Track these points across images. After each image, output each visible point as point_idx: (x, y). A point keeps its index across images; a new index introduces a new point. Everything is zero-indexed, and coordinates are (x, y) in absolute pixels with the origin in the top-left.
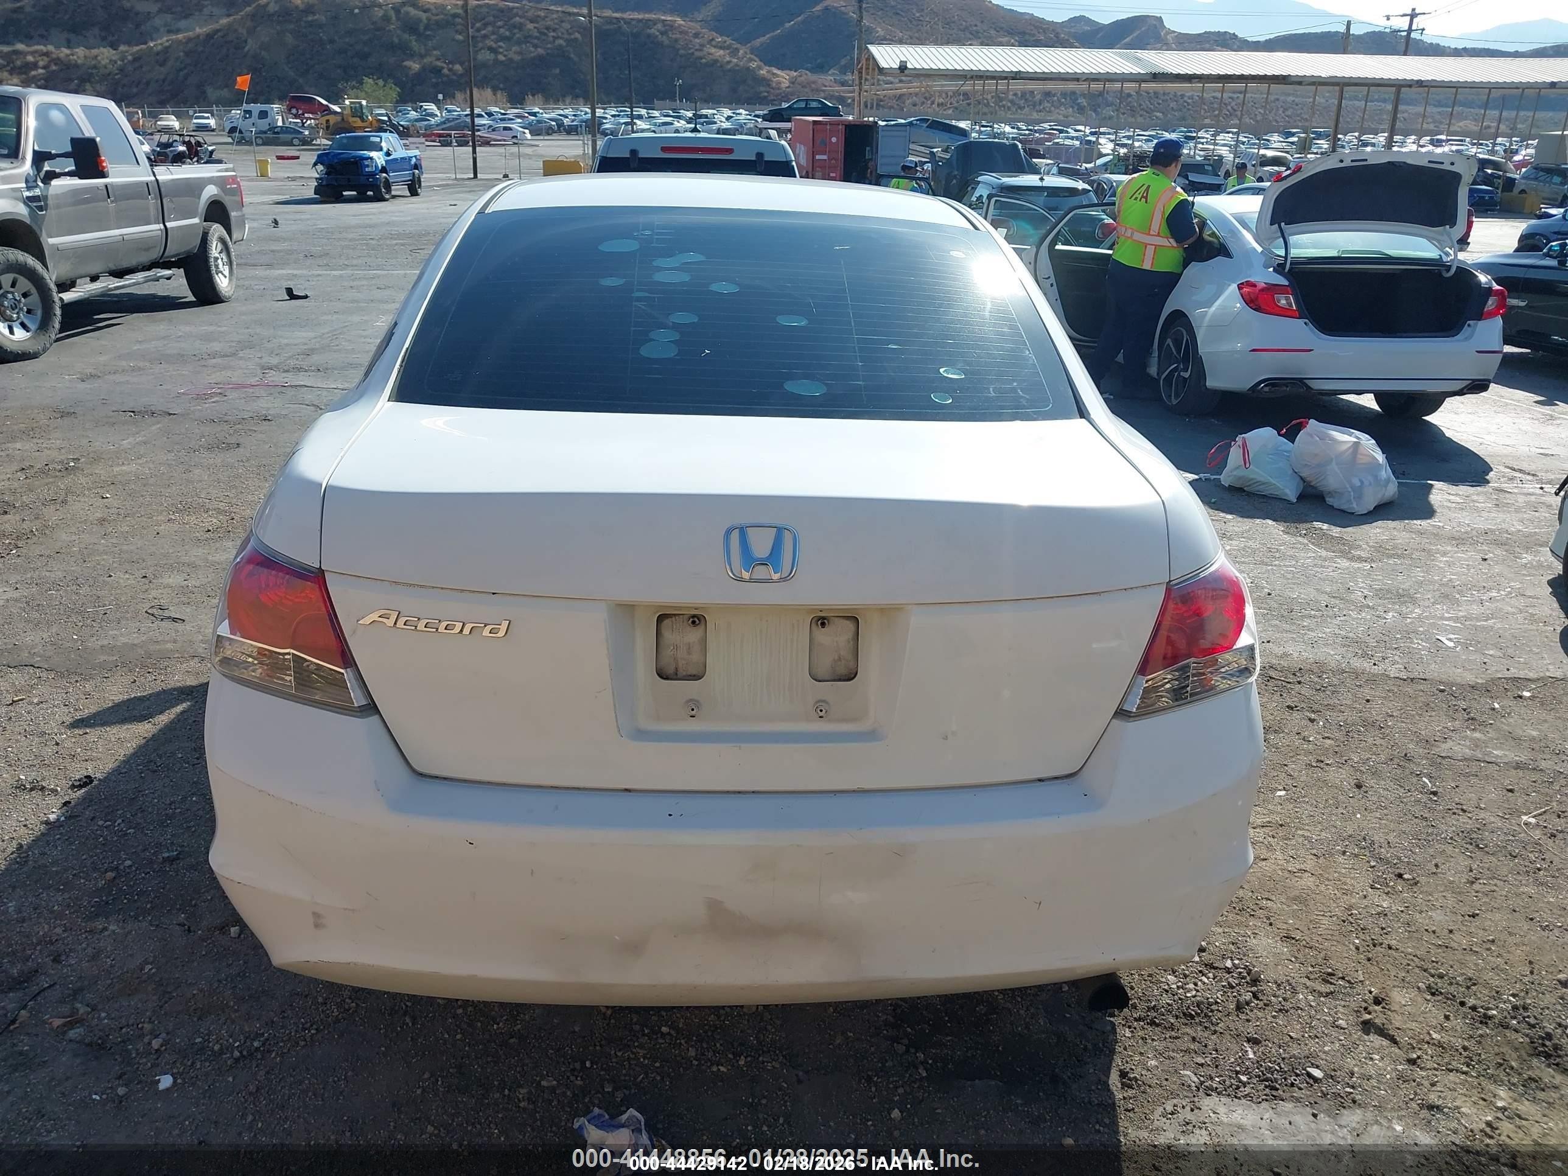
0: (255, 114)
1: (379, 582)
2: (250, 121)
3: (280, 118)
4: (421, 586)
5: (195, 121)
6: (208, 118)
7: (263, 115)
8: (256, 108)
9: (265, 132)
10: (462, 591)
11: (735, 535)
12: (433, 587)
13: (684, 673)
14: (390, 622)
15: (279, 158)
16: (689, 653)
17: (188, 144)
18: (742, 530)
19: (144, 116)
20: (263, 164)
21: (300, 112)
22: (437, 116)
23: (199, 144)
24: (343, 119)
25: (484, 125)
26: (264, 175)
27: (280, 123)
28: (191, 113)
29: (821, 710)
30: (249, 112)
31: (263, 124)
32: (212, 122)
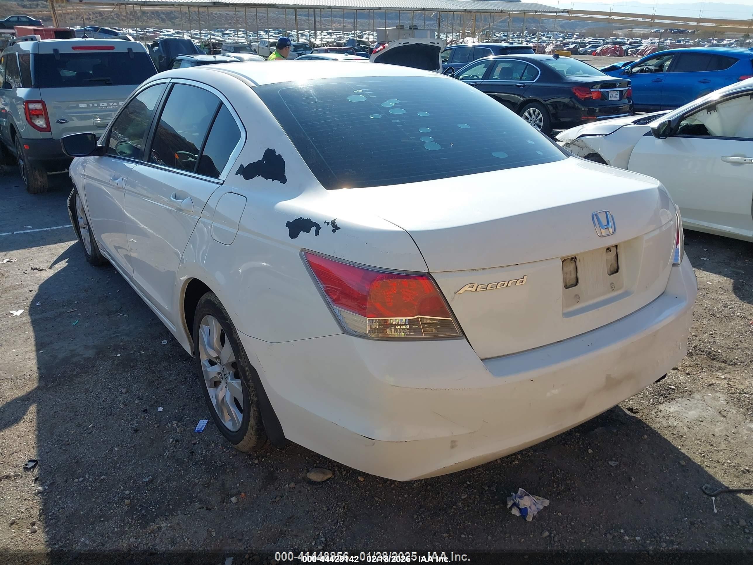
1: (463, 272)
4: (484, 269)
10: (503, 267)
11: (595, 217)
12: (490, 268)
13: (569, 284)
14: (474, 290)
16: (571, 275)
18: (596, 215)
29: (613, 287)
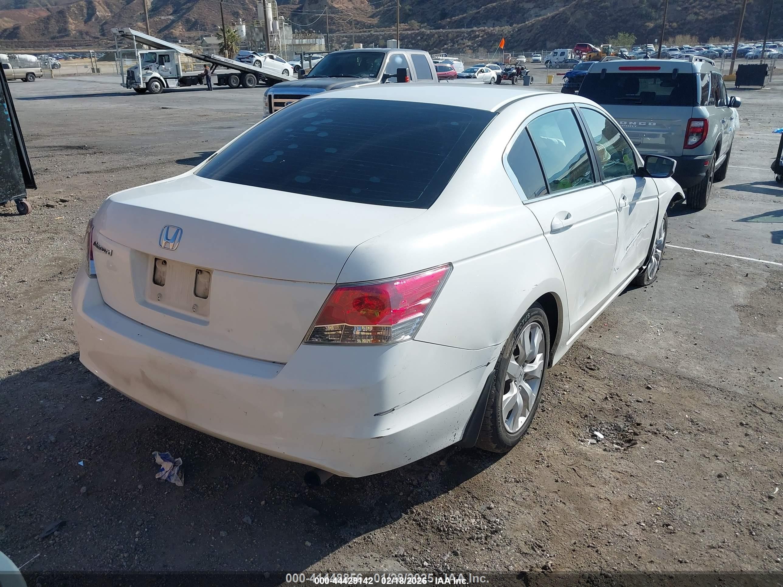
0: (559, 54)
2: (556, 57)
3: (570, 55)
5: (533, 58)
6: (539, 56)
7: (563, 54)
8: (559, 51)
9: (561, 62)
15: (558, 74)
17: (517, 69)
19: (512, 56)
20: (550, 78)
21: (580, 52)
22: (653, 50)
23: (522, 69)
24: (598, 55)
25: (677, 55)
26: (549, 83)
27: (569, 58)
28: (532, 54)
30: (557, 53)
31: (562, 59)
32: (540, 58)
